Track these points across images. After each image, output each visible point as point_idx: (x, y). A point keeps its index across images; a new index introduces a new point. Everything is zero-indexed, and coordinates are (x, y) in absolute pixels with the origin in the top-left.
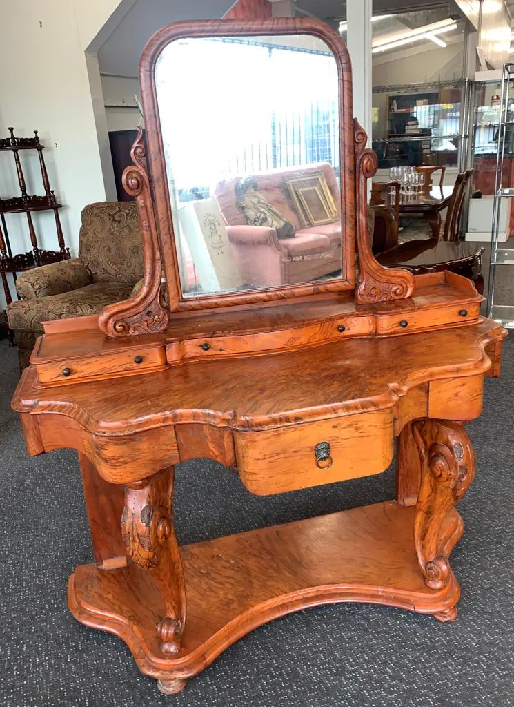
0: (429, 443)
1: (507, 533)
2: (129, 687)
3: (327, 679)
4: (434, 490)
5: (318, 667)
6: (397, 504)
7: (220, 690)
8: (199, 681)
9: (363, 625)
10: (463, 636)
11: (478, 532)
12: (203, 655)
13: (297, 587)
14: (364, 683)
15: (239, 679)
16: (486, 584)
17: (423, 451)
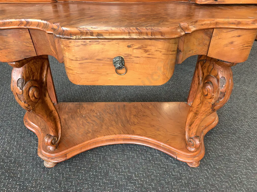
0: (205, 74)
1: (241, 130)
2: (33, 159)
3: (121, 180)
4: (202, 102)
5: (119, 173)
6: (187, 104)
7: (70, 171)
8: (63, 164)
9: (149, 158)
10: (199, 177)
11: (225, 126)
12: (66, 154)
13: (122, 133)
14: (138, 187)
15: (81, 168)
16: (220, 153)
17: (201, 79)
